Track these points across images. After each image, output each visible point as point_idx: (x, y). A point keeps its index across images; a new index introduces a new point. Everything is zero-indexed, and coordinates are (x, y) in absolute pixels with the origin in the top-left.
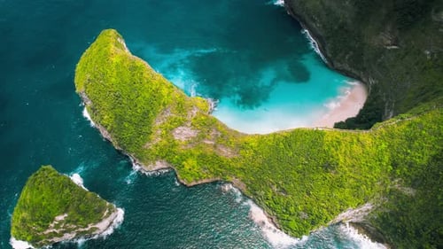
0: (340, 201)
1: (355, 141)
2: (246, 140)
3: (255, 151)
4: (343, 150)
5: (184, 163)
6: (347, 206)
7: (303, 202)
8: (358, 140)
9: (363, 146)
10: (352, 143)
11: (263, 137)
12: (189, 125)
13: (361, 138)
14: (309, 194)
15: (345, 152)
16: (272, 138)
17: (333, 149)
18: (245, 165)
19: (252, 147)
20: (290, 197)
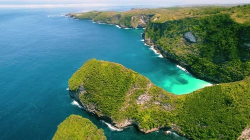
0: (241, 122)
1: (238, 86)
2: (179, 98)
3: (184, 103)
4: (233, 92)
5: (143, 118)
6: (246, 124)
7: (219, 128)
8: (240, 85)
9: (243, 88)
10: (237, 88)
11: (187, 95)
12: (147, 93)
13: (241, 84)
14: (221, 122)
15: (235, 93)
16: (192, 94)
17: (227, 93)
18: (179, 114)
19: (182, 101)
20: (210, 126)
